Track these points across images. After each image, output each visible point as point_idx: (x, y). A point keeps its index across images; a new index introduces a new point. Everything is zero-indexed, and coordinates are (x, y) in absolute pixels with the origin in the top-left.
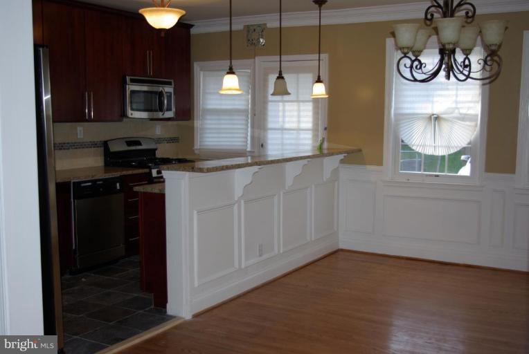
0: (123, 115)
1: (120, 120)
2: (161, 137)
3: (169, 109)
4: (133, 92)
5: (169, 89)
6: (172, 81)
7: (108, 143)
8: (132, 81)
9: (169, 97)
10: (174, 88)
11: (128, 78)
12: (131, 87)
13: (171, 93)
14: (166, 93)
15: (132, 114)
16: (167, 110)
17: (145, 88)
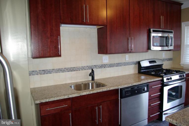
0: (149, 48)
1: (147, 52)
2: (165, 58)
3: (171, 45)
4: (153, 37)
5: (171, 35)
6: (173, 31)
7: (140, 62)
8: (154, 31)
9: (172, 39)
10: (174, 35)
11: (152, 30)
12: (153, 34)
13: (172, 37)
14: (170, 37)
15: (153, 48)
16: (171, 46)
17: (160, 35)
